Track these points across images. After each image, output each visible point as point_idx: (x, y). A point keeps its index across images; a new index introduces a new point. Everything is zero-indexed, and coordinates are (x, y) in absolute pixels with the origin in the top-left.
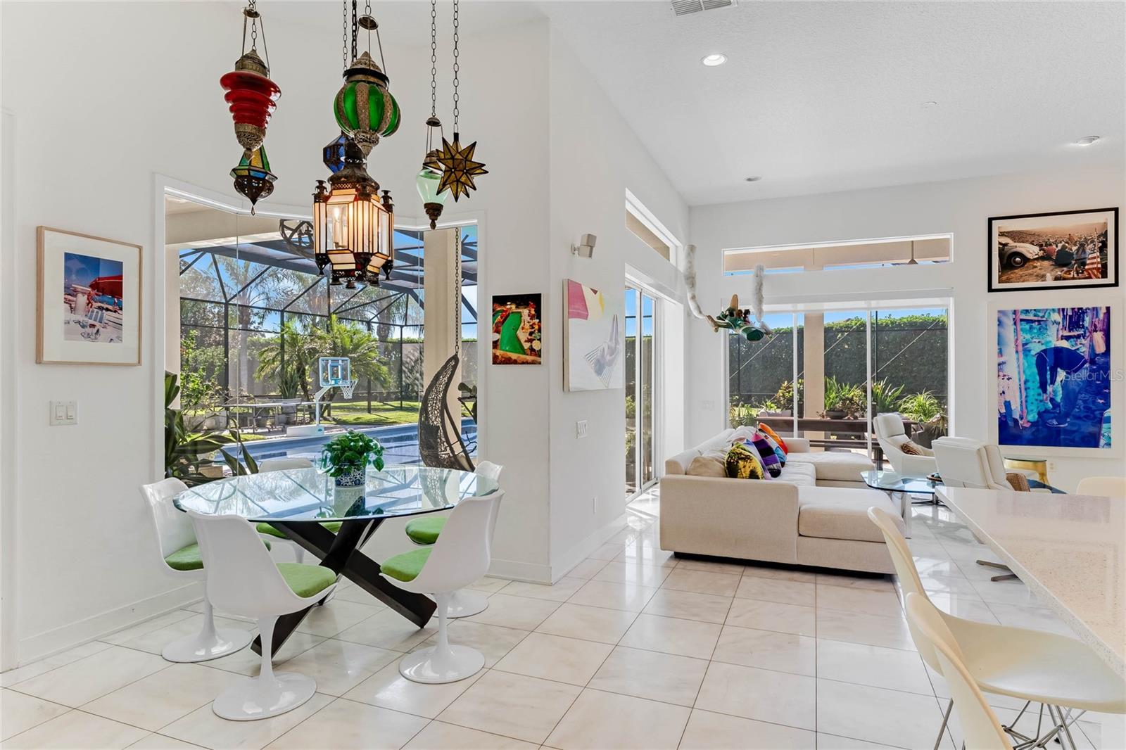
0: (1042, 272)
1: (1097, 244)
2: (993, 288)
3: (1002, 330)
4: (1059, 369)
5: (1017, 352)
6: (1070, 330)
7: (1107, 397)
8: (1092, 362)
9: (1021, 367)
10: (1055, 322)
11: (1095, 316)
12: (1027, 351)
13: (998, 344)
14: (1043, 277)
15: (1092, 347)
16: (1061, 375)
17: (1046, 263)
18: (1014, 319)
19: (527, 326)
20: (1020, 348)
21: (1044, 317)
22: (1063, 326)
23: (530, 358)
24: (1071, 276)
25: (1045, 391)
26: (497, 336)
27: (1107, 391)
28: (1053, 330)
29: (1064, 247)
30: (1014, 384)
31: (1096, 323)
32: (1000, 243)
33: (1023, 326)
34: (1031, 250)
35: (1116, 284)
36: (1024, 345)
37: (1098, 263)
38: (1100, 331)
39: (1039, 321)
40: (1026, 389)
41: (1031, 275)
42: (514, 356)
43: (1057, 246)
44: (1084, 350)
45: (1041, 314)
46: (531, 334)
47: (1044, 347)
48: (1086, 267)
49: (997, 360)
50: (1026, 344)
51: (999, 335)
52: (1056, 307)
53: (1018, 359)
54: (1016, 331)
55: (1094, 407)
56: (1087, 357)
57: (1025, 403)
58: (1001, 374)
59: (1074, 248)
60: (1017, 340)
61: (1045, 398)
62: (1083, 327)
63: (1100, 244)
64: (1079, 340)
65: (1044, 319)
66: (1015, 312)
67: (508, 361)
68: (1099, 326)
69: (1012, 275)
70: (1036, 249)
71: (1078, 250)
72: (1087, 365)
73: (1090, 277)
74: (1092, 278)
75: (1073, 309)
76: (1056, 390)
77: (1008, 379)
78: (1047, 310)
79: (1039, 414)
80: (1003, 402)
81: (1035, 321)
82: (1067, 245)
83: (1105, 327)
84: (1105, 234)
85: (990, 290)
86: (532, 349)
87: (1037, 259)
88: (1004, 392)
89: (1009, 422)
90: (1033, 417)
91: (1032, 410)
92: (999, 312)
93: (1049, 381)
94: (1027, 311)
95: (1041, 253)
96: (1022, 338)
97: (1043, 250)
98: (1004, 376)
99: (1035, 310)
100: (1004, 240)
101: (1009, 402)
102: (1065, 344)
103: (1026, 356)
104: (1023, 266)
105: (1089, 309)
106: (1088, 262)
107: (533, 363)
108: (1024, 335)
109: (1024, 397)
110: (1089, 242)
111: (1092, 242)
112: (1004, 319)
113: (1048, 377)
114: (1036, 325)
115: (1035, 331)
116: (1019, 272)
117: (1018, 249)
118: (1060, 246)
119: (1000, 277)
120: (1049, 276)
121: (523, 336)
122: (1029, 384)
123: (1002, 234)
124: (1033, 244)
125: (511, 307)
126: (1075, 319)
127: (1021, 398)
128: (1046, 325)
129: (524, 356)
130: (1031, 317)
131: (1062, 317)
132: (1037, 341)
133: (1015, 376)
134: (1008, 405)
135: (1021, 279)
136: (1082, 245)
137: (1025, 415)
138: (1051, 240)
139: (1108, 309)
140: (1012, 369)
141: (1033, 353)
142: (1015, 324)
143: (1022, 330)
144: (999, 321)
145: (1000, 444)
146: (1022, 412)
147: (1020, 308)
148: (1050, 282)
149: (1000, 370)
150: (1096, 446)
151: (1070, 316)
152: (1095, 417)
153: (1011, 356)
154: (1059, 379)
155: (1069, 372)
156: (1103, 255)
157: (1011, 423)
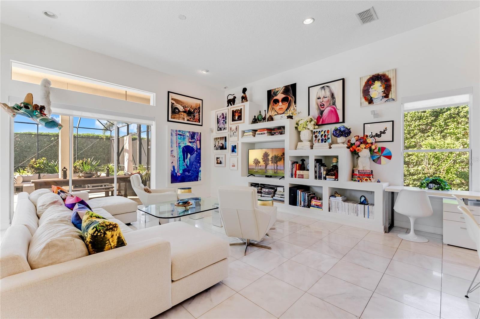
0: (184, 117)
1: (198, 110)
2: (169, 120)
3: (172, 137)
4: (188, 154)
5: (177, 146)
6: (191, 140)
7: (200, 163)
8: (197, 151)
9: (178, 152)
10: (187, 136)
11: (197, 135)
12: (180, 146)
13: (171, 143)
14: (184, 119)
15: (197, 146)
16: (189, 155)
18: (176, 133)
20: (178, 145)
22: (190, 138)
27: (200, 161)
28: (187, 139)
30: (176, 159)
32: (171, 102)
34: (181, 108)
35: (202, 125)
36: (179, 144)
37: (198, 117)
39: (183, 135)
40: (179, 161)
41: (180, 117)
43: (188, 108)
44: (195, 147)
45: (184, 133)
47: (184, 145)
48: (195, 118)
49: (170, 149)
51: (171, 139)
52: (188, 131)
53: (177, 149)
54: (176, 138)
55: (197, 167)
56: (195, 149)
57: (179, 166)
58: (172, 155)
59: (192, 110)
60: (177, 142)
61: (184, 164)
62: (195, 139)
64: (193, 143)
65: (184, 135)
66: (176, 131)
68: (198, 139)
69: (175, 116)
70: (182, 108)
72: (195, 152)
73: (195, 122)
75: (192, 132)
76: (187, 161)
77: (174, 157)
78: (185, 131)
79: (183, 170)
80: (172, 166)
82: (190, 108)
83: (200, 139)
84: (199, 108)
87: (182, 112)
88: (172, 162)
89: (174, 174)
90: (181, 172)
91: (181, 169)
92: (172, 130)
93: (186, 158)
94: (180, 131)
95: (184, 110)
97: (184, 109)
98: (173, 156)
99: (182, 131)
100: (173, 102)
101: (174, 166)
102: (190, 144)
103: (179, 148)
104: (178, 113)
105: (196, 133)
106: (196, 116)
108: (179, 140)
109: (179, 164)
112: (173, 133)
113: (186, 156)
114: (182, 136)
115: (182, 139)
116: (177, 116)
117: (177, 107)
119: (171, 116)
120: (186, 119)
122: (180, 159)
124: (181, 106)
126: (193, 135)
127: (178, 164)
128: (185, 137)
130: (181, 133)
131: (189, 134)
132: (183, 142)
133: (176, 156)
134: (174, 167)
135: (178, 118)
136: (194, 110)
138: (187, 106)
139: (200, 133)
140: (175, 153)
141: (181, 147)
142: (176, 135)
143: (178, 138)
144: (171, 134)
145: (171, 183)
146: (178, 169)
147: (178, 129)
148: (186, 121)
149: (171, 153)
150: (198, 181)
151: (192, 135)
152: (197, 170)
153: (175, 148)
154: (188, 157)
155: (191, 155)
156: (199, 115)
157: (175, 175)
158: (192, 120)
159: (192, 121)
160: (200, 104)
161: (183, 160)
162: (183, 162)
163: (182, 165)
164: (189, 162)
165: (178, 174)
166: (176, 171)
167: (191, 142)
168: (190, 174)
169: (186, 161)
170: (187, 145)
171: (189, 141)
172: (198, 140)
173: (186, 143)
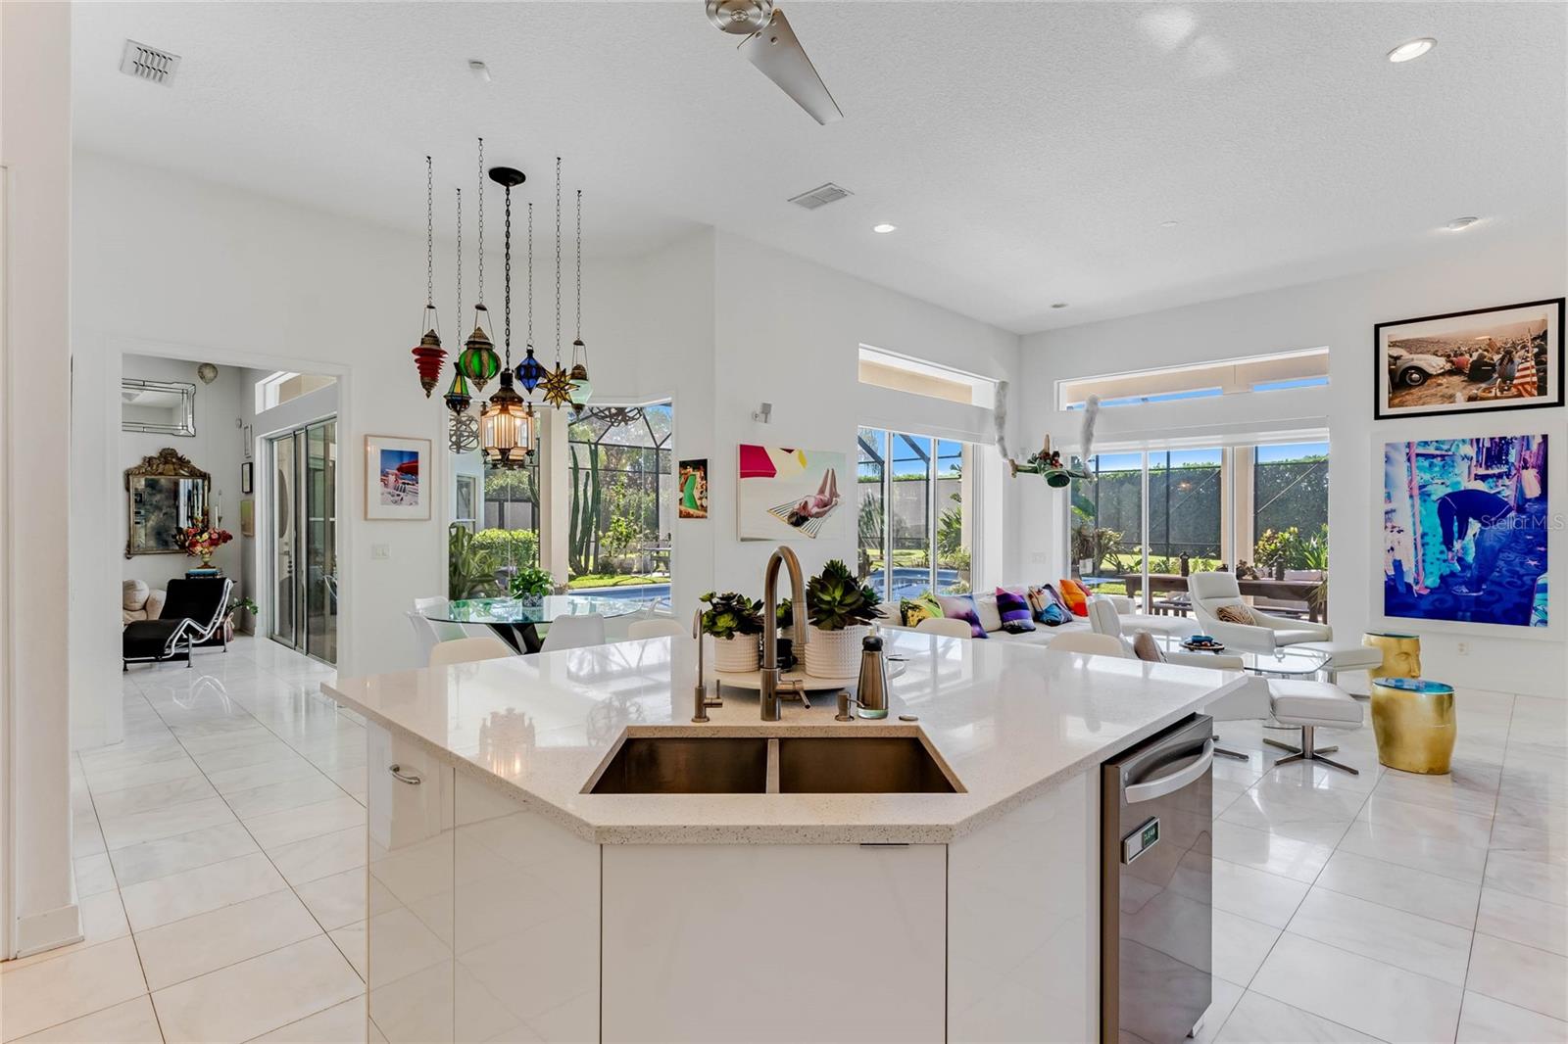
0: (1450, 391)
1: (1530, 349)
2: (1381, 414)
3: (1390, 469)
4: (1471, 520)
5: (1411, 496)
6: (1487, 468)
7: (1543, 558)
9: (1417, 514)
10: (1466, 457)
11: (1524, 448)
12: (1425, 496)
13: (1386, 487)
14: (1451, 398)
15: (1520, 490)
16: (1474, 527)
18: (1408, 454)
19: (699, 487)
20: (1416, 492)
21: (1449, 450)
22: (1477, 462)
23: (701, 513)
24: (1493, 394)
25: (1450, 549)
26: (681, 495)
27: (1542, 549)
28: (1462, 467)
29: (1481, 357)
30: (1407, 538)
31: (1527, 457)
32: (1390, 356)
33: (1420, 464)
34: (1434, 364)
35: (1561, 403)
36: (1421, 487)
37: (1533, 375)
38: (1533, 467)
39: (1442, 456)
40: (1423, 545)
41: (1433, 395)
42: (692, 511)
43: (1471, 356)
45: (1446, 447)
46: (702, 492)
47: (1449, 490)
48: (1515, 382)
49: (1384, 507)
50: (1424, 486)
51: (1387, 475)
52: (1467, 437)
53: (1413, 506)
54: (1410, 469)
55: (1522, 571)
56: (1512, 503)
57: (1421, 563)
58: (1389, 525)
59: (1497, 358)
60: (1411, 481)
61: (1450, 557)
62: (1507, 462)
63: (1536, 350)
64: (1500, 481)
65: (1450, 453)
66: (1409, 445)
67: (688, 516)
68: (1531, 461)
69: (1407, 397)
70: (1443, 359)
71: (1502, 359)
72: (1513, 514)
73: (1520, 395)
74: (1523, 396)
75: (1492, 439)
77: (1399, 532)
78: (1454, 441)
79: (1442, 578)
80: (1391, 561)
81: (1439, 457)
82: (1486, 353)
83: (1539, 462)
84: (1544, 336)
85: (1378, 417)
86: (702, 506)
87: (1442, 374)
88: (1392, 549)
89: (1400, 588)
90: (1432, 581)
91: (1432, 573)
92: (1387, 445)
93: (1456, 535)
94: (1426, 443)
95: (1448, 366)
96: (1419, 478)
97: (1451, 362)
98: (1393, 527)
99: (1437, 442)
101: (1400, 561)
102: (1480, 486)
103: (1425, 501)
104: (1422, 384)
105: (1516, 439)
106: (1520, 374)
107: (702, 517)
108: (1422, 474)
110: (1519, 348)
111: (1524, 347)
112: (1394, 455)
113: (1456, 528)
114: (1437, 461)
115: (1437, 469)
116: (1416, 392)
117: (1416, 363)
118: (1475, 356)
119: (1390, 400)
120: (1459, 395)
121: (697, 495)
122: (1427, 539)
123: (1393, 345)
124: (1437, 355)
125: (690, 470)
126: (1496, 452)
128: (1453, 462)
129: (696, 511)
130: (1431, 450)
131: (1476, 449)
132: (1440, 482)
134: (1397, 565)
135: (1419, 401)
136: (1508, 353)
137: (1422, 577)
138: (1463, 349)
139: (1545, 437)
142: (1409, 460)
143: (1418, 468)
144: (1387, 457)
145: (1386, 614)
146: (1418, 574)
147: (1416, 439)
148: (1461, 404)
150: (1526, 622)
151: (1487, 448)
152: (1524, 584)
153: (1403, 502)
154: (1470, 532)
155: (1485, 524)
156: (1541, 363)
157: (1402, 589)
158: (1495, 391)
159: (1496, 397)
160: (1544, 322)
161: (1441, 544)
162: (1444, 548)
163: (1438, 559)
164: (1474, 549)
165: (1415, 588)
166: (1409, 579)
167: (1483, 478)
168: (1481, 593)
169: (1457, 545)
170: (1463, 489)
171: (1476, 475)
172: (1525, 467)
173: (1458, 483)
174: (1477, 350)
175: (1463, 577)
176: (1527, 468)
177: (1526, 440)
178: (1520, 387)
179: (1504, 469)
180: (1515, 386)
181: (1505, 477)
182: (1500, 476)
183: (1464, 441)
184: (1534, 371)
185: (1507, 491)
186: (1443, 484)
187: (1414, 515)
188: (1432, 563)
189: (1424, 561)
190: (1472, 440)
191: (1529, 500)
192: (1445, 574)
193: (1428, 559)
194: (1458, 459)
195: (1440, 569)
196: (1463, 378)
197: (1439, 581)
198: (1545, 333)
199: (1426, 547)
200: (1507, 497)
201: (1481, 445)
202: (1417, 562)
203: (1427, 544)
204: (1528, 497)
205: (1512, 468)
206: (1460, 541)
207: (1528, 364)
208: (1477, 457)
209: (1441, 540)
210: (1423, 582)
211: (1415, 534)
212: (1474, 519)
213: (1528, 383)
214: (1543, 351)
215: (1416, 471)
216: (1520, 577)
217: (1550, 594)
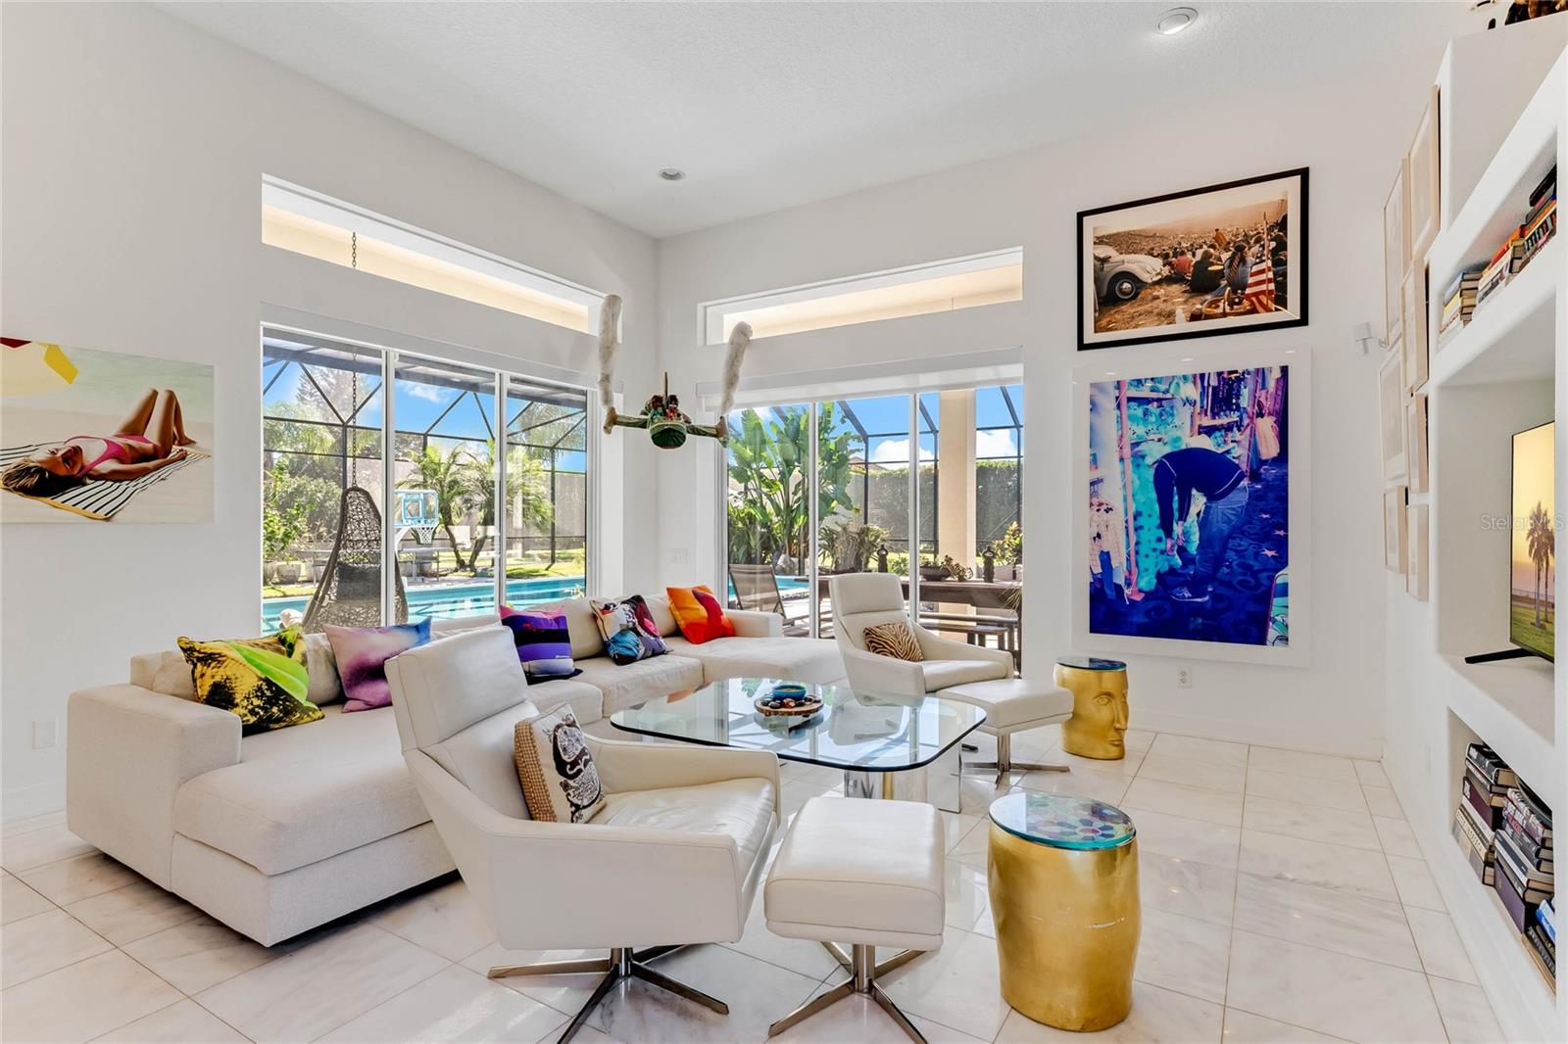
0: (1168, 307)
1: (1267, 243)
2: (1085, 342)
3: (1096, 420)
4: (1194, 492)
5: (1122, 459)
6: (1214, 415)
7: (1282, 545)
8: (1255, 476)
9: (1129, 486)
10: (1188, 401)
11: (1259, 387)
12: (1139, 458)
13: (1091, 446)
14: (1169, 317)
15: (1254, 448)
16: (1198, 501)
17: (1176, 289)
18: (1117, 398)
20: (1127, 452)
21: (1167, 391)
22: (1202, 407)
24: (1220, 310)
25: (1169, 532)
27: (1282, 533)
28: (1183, 415)
29: (1207, 256)
30: (1117, 519)
31: (1263, 400)
32: (1096, 258)
33: (1132, 412)
34: (1147, 267)
35: (1303, 321)
36: (1133, 445)
37: (1270, 281)
38: (1270, 414)
39: (1159, 400)
40: (1136, 529)
41: (1149, 313)
43: (1194, 255)
44: (1239, 453)
45: (1163, 387)
47: (1168, 450)
48: (1248, 291)
49: (1089, 475)
50: (1137, 444)
51: (1092, 429)
52: (1189, 372)
53: (1123, 473)
54: (1120, 418)
55: (1257, 566)
56: (1244, 467)
57: (1134, 555)
58: (1095, 501)
59: (1227, 256)
60: (1122, 438)
61: (1169, 546)
62: (1238, 408)
63: (1273, 244)
64: (1230, 435)
65: (1169, 396)
66: (1119, 385)
68: (1268, 405)
69: (1117, 316)
70: (1160, 261)
71: (1232, 259)
72: (1245, 482)
73: (1253, 311)
74: (1258, 312)
75: (1219, 374)
76: (1189, 530)
77: (1107, 511)
78: (1173, 377)
79: (1159, 576)
80: (1097, 554)
81: (1151, 400)
82: (1212, 250)
83: (1277, 406)
84: (1282, 225)
85: (1082, 346)
87: (1159, 283)
88: (1099, 536)
89: (1108, 592)
90: (1148, 582)
91: (1146, 570)
92: (1093, 385)
93: (1176, 514)
94: (1139, 382)
95: (1166, 271)
96: (1131, 432)
97: (1170, 264)
98: (1101, 504)
99: (1152, 379)
100: (1104, 251)
101: (1108, 553)
102: (1205, 443)
103: (1138, 466)
104: (1134, 297)
105: (1249, 373)
106: (1253, 280)
108: (1134, 427)
109: (1133, 544)
110: (1252, 241)
111: (1258, 241)
112: (1101, 399)
113: (1176, 505)
114: (1153, 407)
115: (1153, 419)
116: (1128, 309)
117: (1127, 267)
118: (1199, 253)
119: (1096, 321)
120: (1181, 314)
122: (1142, 521)
123: (1100, 241)
124: (1152, 255)
126: (1223, 393)
128: (1172, 408)
130: (1144, 392)
131: (1200, 390)
132: (1156, 437)
133: (1118, 504)
134: (1105, 558)
135: (1132, 321)
136: (1239, 249)
137: (1134, 578)
138: (1184, 245)
139: (1284, 370)
140: (1112, 492)
141: (1149, 460)
142: (1119, 407)
143: (1130, 418)
144: (1092, 403)
145: (1091, 632)
146: (1130, 572)
147: (1127, 376)
148: (1182, 326)
149: (1093, 494)
150: (1261, 640)
151: (1214, 388)
152: (1259, 584)
153: (1113, 471)
154: (1194, 510)
155: (1212, 497)
156: (1280, 263)
157: (1110, 593)
158: (1223, 306)
159: (1224, 315)
160: (1283, 203)
161: (1158, 527)
162: (1161, 533)
163: (1155, 550)
164: (1198, 534)
165: (1127, 592)
166: (1120, 579)
167: (1209, 431)
168: (1207, 598)
169: (1177, 528)
170: (1184, 447)
171: (1200, 427)
172: (1260, 415)
173: (1178, 439)
174: (1201, 247)
175: (1184, 575)
176: (1262, 416)
177: (1261, 373)
178: (1254, 299)
179: (1234, 417)
180: (1248, 297)
181: (1235, 429)
182: (1229, 428)
183: (1185, 378)
184: (1271, 275)
185: (1238, 452)
186: (1159, 440)
187: (1125, 486)
188: (1147, 556)
189: (1137, 553)
190: (1195, 376)
191: (1265, 462)
192: (1162, 571)
193: (1143, 550)
194: (1178, 404)
195: (1156, 565)
196: (1184, 287)
197: (1155, 581)
198: (1285, 218)
199: (1141, 532)
200: (1238, 458)
201: (1206, 384)
202: (1129, 555)
203: (1141, 528)
204: (1264, 458)
205: (1245, 416)
206: (1181, 523)
207: (1263, 266)
208: (1202, 402)
209: (1158, 522)
210: (1137, 583)
211: (1126, 514)
212: (1198, 491)
213: (1263, 292)
214: (1282, 245)
215: (1127, 423)
216: (1255, 574)
217: (1291, 599)
